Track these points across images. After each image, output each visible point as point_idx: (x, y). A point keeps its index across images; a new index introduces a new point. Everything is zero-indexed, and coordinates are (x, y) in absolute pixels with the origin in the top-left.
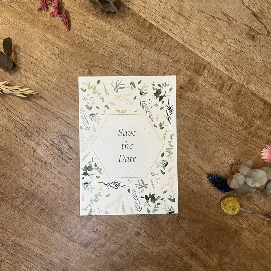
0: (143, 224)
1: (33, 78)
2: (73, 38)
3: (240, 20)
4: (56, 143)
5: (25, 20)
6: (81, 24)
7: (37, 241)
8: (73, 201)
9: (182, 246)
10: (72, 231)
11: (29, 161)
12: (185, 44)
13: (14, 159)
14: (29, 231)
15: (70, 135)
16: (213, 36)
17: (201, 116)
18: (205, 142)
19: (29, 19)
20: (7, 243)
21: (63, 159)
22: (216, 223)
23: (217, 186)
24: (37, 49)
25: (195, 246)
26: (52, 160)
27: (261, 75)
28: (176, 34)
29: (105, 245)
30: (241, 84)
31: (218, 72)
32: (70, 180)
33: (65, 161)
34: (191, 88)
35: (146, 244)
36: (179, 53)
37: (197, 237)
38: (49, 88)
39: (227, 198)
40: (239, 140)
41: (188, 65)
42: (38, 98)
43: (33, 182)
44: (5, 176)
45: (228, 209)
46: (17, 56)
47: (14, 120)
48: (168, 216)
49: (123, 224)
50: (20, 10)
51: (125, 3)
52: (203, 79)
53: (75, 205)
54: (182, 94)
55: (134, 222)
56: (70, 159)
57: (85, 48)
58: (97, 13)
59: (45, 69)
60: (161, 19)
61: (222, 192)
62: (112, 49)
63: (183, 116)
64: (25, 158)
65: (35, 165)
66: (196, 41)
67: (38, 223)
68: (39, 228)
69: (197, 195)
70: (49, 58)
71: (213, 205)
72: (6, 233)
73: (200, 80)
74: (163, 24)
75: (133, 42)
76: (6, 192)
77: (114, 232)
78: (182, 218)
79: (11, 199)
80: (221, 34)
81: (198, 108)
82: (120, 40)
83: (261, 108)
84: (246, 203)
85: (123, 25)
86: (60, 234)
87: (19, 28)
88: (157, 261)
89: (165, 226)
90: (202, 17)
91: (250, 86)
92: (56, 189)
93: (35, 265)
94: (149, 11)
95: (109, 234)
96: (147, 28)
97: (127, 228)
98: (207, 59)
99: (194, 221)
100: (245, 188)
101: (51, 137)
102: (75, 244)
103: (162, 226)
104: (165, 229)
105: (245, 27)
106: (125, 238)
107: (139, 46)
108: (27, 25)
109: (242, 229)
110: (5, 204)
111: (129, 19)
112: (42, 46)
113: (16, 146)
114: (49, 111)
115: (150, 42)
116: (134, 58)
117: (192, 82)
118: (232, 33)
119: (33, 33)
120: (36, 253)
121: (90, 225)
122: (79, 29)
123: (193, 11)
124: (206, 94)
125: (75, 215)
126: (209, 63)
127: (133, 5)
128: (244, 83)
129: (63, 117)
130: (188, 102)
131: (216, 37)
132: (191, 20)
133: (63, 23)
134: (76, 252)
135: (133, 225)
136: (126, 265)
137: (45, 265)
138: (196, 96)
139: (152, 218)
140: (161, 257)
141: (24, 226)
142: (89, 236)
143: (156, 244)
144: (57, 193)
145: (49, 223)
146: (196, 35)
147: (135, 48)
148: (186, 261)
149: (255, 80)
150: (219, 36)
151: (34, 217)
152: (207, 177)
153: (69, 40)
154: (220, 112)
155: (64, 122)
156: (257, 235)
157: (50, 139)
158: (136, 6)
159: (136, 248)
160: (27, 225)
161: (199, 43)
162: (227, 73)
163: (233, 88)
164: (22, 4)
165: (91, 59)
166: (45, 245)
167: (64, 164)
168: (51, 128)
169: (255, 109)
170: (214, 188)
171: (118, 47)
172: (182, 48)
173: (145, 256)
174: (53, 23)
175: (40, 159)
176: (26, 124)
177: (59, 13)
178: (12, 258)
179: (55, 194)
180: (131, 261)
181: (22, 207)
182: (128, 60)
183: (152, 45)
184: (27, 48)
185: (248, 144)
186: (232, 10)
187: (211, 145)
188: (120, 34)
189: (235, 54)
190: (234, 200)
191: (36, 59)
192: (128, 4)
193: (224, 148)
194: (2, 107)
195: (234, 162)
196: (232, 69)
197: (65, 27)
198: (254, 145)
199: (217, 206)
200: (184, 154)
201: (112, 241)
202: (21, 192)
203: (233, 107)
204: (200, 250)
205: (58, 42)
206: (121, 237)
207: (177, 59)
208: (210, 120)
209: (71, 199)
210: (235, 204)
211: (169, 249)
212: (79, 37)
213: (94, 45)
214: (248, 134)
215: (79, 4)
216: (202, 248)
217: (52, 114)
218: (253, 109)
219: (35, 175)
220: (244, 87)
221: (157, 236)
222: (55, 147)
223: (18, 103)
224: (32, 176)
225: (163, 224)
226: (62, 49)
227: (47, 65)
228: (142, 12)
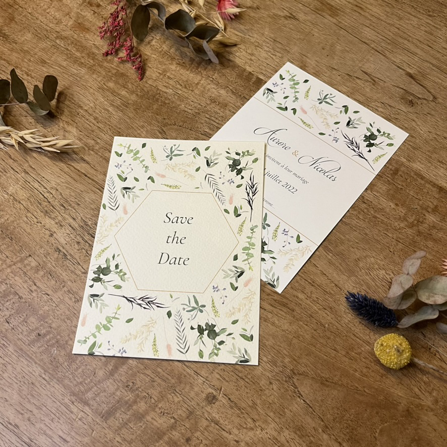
0: (224, 379)
1: (75, 133)
2: (145, 89)
3: (390, 81)
4: (90, 225)
5: (82, 65)
6: (159, 73)
7: (16, 396)
9: (298, 432)
10: (86, 382)
11: (39, 250)
13: (15, 245)
18: (343, 243)
19: (88, 64)
22: (367, 391)
24: (91, 98)
25: (325, 436)
26: (77, 251)
27: (429, 151)
29: (144, 416)
35: (226, 423)
37: (329, 416)
38: (97, 147)
40: (402, 243)
43: (35, 285)
45: (388, 351)
47: (32, 187)
48: (272, 368)
49: (185, 376)
50: (78, 54)
55: (207, 375)
57: (160, 101)
58: (183, 63)
59: (96, 122)
62: (199, 104)
64: (32, 245)
67: (26, 359)
68: (26, 369)
69: (330, 333)
70: (106, 109)
71: (359, 354)
75: (231, 98)
77: (166, 390)
78: (300, 374)
82: (213, 95)
83: (435, 197)
85: (218, 78)
87: (71, 74)
89: (267, 387)
90: (334, 74)
91: (413, 165)
92: (74, 300)
94: (257, 65)
95: (155, 393)
96: (253, 84)
97: (192, 385)
99: (324, 383)
101: (84, 216)
102: (87, 409)
103: (261, 387)
104: (266, 394)
106: (186, 406)
108: (84, 71)
109: (420, 408)
111: (228, 71)
112: (98, 95)
113: (23, 225)
114: (89, 178)
118: (379, 95)
119: (89, 80)
120: (7, 420)
121: (123, 373)
122: (155, 79)
123: (321, 67)
127: (236, 57)
134: (85, 427)
135: (204, 380)
142: (117, 396)
143: (246, 424)
144: (74, 308)
145: (46, 362)
147: (234, 107)
149: (420, 157)
150: (360, 98)
151: (22, 347)
152: (346, 298)
153: (139, 91)
154: (366, 197)
157: (81, 218)
158: (239, 58)
159: (205, 429)
165: (167, 115)
168: (87, 202)
169: (424, 198)
171: (209, 102)
175: (58, 248)
176: (48, 194)
179: (69, 309)
181: (4, 327)
186: (376, 70)
187: (353, 248)
188: (214, 88)
191: (86, 110)
194: (18, 167)
197: (135, 75)
198: (429, 252)
199: (368, 357)
201: (160, 408)
202: (10, 300)
203: (387, 192)
205: (123, 92)
206: (179, 402)
210: (401, 342)
211: (272, 438)
212: (153, 87)
213: (174, 99)
214: (417, 235)
215: (161, 52)
216: (339, 443)
217: (93, 182)
218: (421, 198)
219: (41, 273)
220: (402, 164)
221: (250, 406)
222: (86, 231)
223: (44, 163)
224: (37, 274)
225: (262, 382)
226: (126, 101)
227: (100, 118)
228: (248, 64)
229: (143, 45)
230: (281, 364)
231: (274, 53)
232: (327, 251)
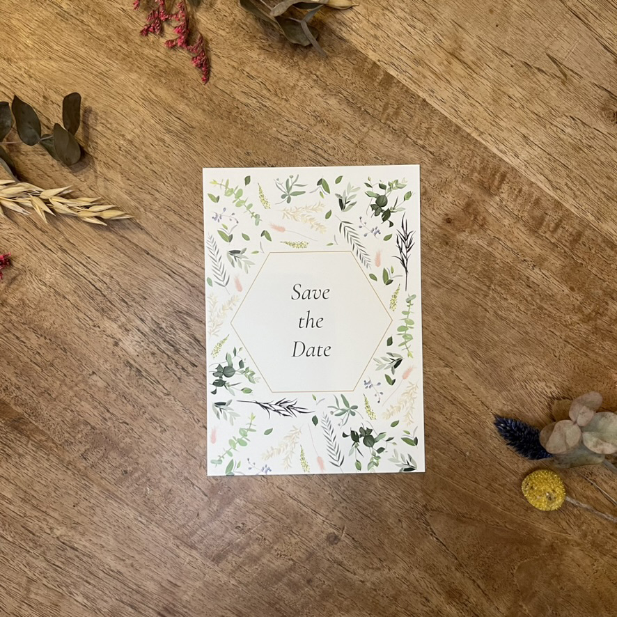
0: (347, 518)
1: (121, 183)
2: (214, 98)
3: (589, 75)
4: (164, 327)
5: (111, 53)
6: (233, 67)
7: (112, 542)
8: (195, 458)
9: (429, 571)
10: (190, 524)
11: (103, 364)
12: (462, 123)
13: (71, 358)
14: (96, 519)
15: (196, 312)
16: (526, 110)
17: (489, 287)
18: (496, 345)
19: (119, 51)
20: (46, 542)
21: (177, 364)
22: (507, 526)
23: (516, 443)
24: (134, 119)
25: (458, 574)
26: (153, 365)
28: (442, 101)
29: (259, 559)
30: (581, 221)
31: (533, 190)
32: (191, 412)
33: (183, 369)
34: (471, 223)
35: (351, 563)
36: (448, 144)
37: (463, 554)
38: (156, 206)
39: (537, 472)
40: (572, 345)
41: (466, 172)
42: (130, 227)
43: (108, 411)
44: (50, 395)
45: (538, 497)
46: (89, 133)
47: (76, 273)
48: (402, 504)
49: (302, 516)
50: (101, 31)
51: (333, 27)
52: (499, 203)
53: (198, 467)
54: (448, 235)
55: (327, 514)
56: (194, 365)
57: (239, 121)
58: (270, 45)
59: (148, 163)
60: (412, 65)
61: (527, 458)
62: (299, 126)
63: (448, 283)
64: (94, 358)
65: (116, 375)
66: (487, 118)
67: (116, 501)
68: (118, 512)
69: (470, 462)
70: (159, 139)
71: (504, 485)
72: (45, 520)
73: (491, 207)
74: (416, 76)
75: (346, 114)
76: (49, 429)
77: (282, 531)
78: (434, 510)
79: (59, 446)
80: (544, 106)
81: (484, 269)
82: (319, 109)
84: (578, 486)
85: (326, 76)
86: (161, 529)
87: (97, 71)
88: (373, 602)
89: (396, 525)
90: (504, 64)
91: (603, 226)
92: (159, 429)
93: (103, 594)
94: (385, 47)
95: (269, 535)
96: (379, 84)
97: (310, 525)
98: (509, 159)
99: (460, 519)
100: (579, 452)
101: (155, 315)
102: (194, 553)
103: (388, 525)
104: (393, 533)
105: (599, 91)
106: (305, 547)
107: (358, 124)
108: (115, 66)
109: (566, 542)
110: (46, 457)
111: (339, 61)
112: (145, 113)
113: (76, 330)
114: (152, 256)
115: (385, 116)
116: (346, 148)
117: (474, 210)
118: (569, 104)
119: (127, 84)
120: (107, 567)
121: (230, 513)
122: (227, 78)
123: (485, 50)
124: (502, 238)
125: (196, 488)
126: (513, 169)
127: (352, 32)
128: (591, 218)
129: (183, 273)
130: (462, 253)
131: (531, 111)
132: (478, 70)
133: (194, 65)
134: (195, 571)
135: (324, 519)
136: (302, 607)
137: (126, 594)
138: (480, 242)
139: (367, 506)
140: (381, 594)
141: (84, 507)
142: (226, 538)
143: (372, 564)
144: (161, 440)
145: (140, 504)
146: (489, 103)
147: (350, 128)
148: (436, 607)
149: (615, 212)
150: (540, 109)
151: (108, 487)
152: (494, 424)
154: (532, 279)
155: (184, 284)
156: (599, 558)
157: (152, 319)
158: (358, 34)
159: (327, 570)
160: (90, 505)
161: (493, 123)
162: (551, 193)
163: (564, 228)
164: (105, 16)
165: (252, 146)
166: (128, 552)
167: (178, 374)
168: (156, 294)
169: (611, 277)
170: (508, 448)
171: (312, 122)
172: (456, 132)
173: (347, 589)
174: (171, 62)
175: (128, 362)
176: (100, 284)
177: (187, 42)
178: (54, 575)
179: (155, 441)
180: (315, 599)
181: (82, 465)
182: (332, 154)
183: (389, 122)
184: (111, 115)
185: (591, 354)
186: (571, 53)
187: (508, 352)
188: (319, 95)
189: (573, 152)
190: (553, 479)
191: (131, 142)
192: (340, 29)
193: (535, 359)
194: (51, 243)
195: (557, 393)
196: (564, 184)
197: (196, 72)
198: (605, 356)
199: (513, 488)
200: (447, 368)
201: (276, 550)
202: (81, 431)
203: (562, 269)
204: (469, 584)
205: (181, 106)
206: (297, 543)
207: (443, 157)
208: (508, 297)
209: (191, 453)
210: (555, 488)
211: (400, 577)
212: (227, 96)
213: (259, 117)
214: (593, 333)
215: (232, 24)
216: (473, 580)
217: (159, 263)
218: (606, 277)
219: (113, 396)
220: (588, 226)
221: (375, 546)
222: (162, 337)
223: (87, 235)
224: (108, 397)
225: (391, 520)
226: (187, 122)
227: (154, 155)
228: (371, 47)
229: (201, 10)
230: (413, 500)
231: (412, 23)
232: (474, 358)
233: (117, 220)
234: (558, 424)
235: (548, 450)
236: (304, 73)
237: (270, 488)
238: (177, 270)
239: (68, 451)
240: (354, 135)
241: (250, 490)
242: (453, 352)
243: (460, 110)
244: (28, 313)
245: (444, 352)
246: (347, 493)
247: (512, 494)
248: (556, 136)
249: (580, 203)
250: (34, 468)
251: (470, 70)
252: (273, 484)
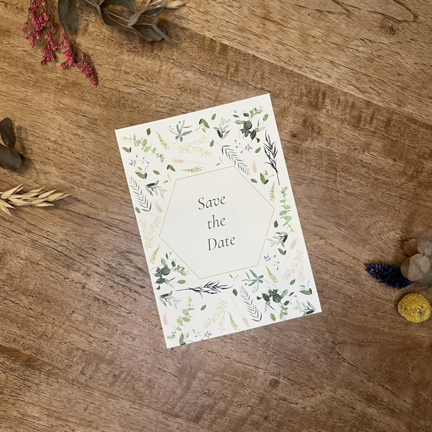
0: (280, 365)
1: (56, 173)
2: (105, 95)
3: (365, 6)
4: (115, 266)
5: (25, 84)
6: (113, 69)
8: (161, 353)
9: (349, 388)
10: (170, 400)
11: (78, 304)
12: (285, 65)
13: (54, 306)
14: (103, 415)
15: (133, 249)
16: (327, 43)
17: (335, 175)
18: (352, 215)
19: (30, 80)
21: (130, 290)
22: (396, 340)
23: (385, 280)
24: (53, 125)
25: (370, 384)
26: (114, 295)
27: (418, 88)
28: (267, 53)
29: (226, 412)
30: (388, 110)
31: (348, 98)
32: (149, 321)
33: (135, 292)
34: (310, 133)
35: (292, 397)
36: (279, 82)
37: (370, 368)
38: (85, 182)
39: (406, 296)
40: (406, 199)
41: (297, 98)
42: (71, 202)
43: (91, 336)
44: (46, 336)
45: (412, 314)
46: (24, 144)
47: (42, 245)
48: (316, 345)
49: (248, 373)
50: (13, 70)
51: (176, 22)
52: (326, 113)
53: (165, 358)
54: (297, 146)
55: (265, 366)
56: (143, 287)
57: (127, 107)
58: (134, 47)
59: (71, 153)
60: (238, 34)
61: (396, 288)
62: (170, 98)
63: (306, 180)
64: (71, 301)
65: (89, 309)
66: (302, 56)
67: (113, 398)
68: (118, 406)
69: (357, 302)
70: (75, 135)
71: (385, 312)
72: (67, 425)
73: (322, 117)
74: (243, 40)
75: (201, 81)
76: (53, 361)
77: (236, 387)
78: (340, 343)
79: (63, 370)
80: (339, 36)
81: (328, 163)
82: (181, 82)
83: (429, 140)
85: (180, 58)
86: (151, 409)
87: (18, 99)
88: (315, 420)
89: (316, 361)
90: (303, 15)
91: (404, 109)
92: (130, 339)
94: (216, 26)
95: (229, 393)
96: (219, 53)
97: (256, 378)
98: (325, 81)
99: (361, 345)
101: (105, 259)
102: (179, 420)
103: (311, 363)
104: (316, 367)
105: (375, 15)
106: (257, 394)
107: (211, 85)
108: (30, 92)
110: (55, 380)
111: (186, 45)
112: (59, 119)
113: (52, 285)
114: (92, 218)
115: (229, 74)
116: (208, 105)
117: (310, 123)
118: (357, 30)
119: (41, 102)
121: (196, 385)
122: (111, 79)
123: (287, 9)
124: (335, 138)
125: (168, 374)
126: (330, 87)
127: (189, 22)
128: (394, 106)
129: (117, 224)
130: (310, 156)
131: (331, 43)
132: (285, 24)
133: (85, 76)
135: (264, 371)
138: (320, 145)
139: (292, 353)
140: (320, 413)
141: (92, 409)
142: (199, 403)
143: (307, 394)
144: (134, 346)
145: (131, 396)
146: (300, 45)
147: (207, 90)
148: (361, 412)
149: (410, 97)
150: (337, 39)
151: (105, 390)
152: (366, 270)
153: (100, 100)
154: (364, 161)
155: (120, 231)
157: (104, 262)
158: (194, 22)
159: (277, 406)
160: (96, 406)
161: (307, 58)
162: (362, 96)
163: (377, 118)
164: (14, 59)
167: (133, 297)
168: (102, 244)
169: (420, 144)
170: (381, 285)
171: (179, 93)
172: (282, 72)
173: (294, 416)
174: (68, 78)
175: (96, 298)
176: (61, 248)
177: (75, 61)
179: (130, 348)
180: (274, 430)
181: (82, 379)
183: (233, 78)
184: (37, 127)
185: (421, 202)
187: (362, 217)
188: (179, 72)
189: (368, 63)
190: (419, 298)
191: (55, 142)
192: (181, 22)
193: (383, 217)
194: (18, 228)
195: (404, 236)
196: (368, 88)
197: (88, 80)
199: (392, 312)
200: (322, 240)
201: (236, 402)
202: (76, 355)
203: (384, 148)
204: (380, 389)
205: (84, 107)
206: (250, 393)
207: (278, 92)
208: (351, 178)
209: (158, 350)
210: (422, 305)
211: (330, 397)
212: (114, 91)
213: (141, 99)
214: (418, 187)
215: (104, 39)
216: (382, 386)
217: (98, 222)
218: (417, 145)
219: (92, 324)
220: (394, 112)
221: (306, 380)
222: (115, 274)
223: (42, 216)
224: (88, 326)
225: (312, 359)
226: (91, 117)
227: (74, 147)
228: (205, 29)
229: (80, 36)
230: (323, 340)
231: (230, 4)
233: (61, 199)
234: (411, 259)
235: (410, 279)
236: (164, 60)
237: (220, 360)
238: (112, 223)
239: (70, 372)
240: (211, 94)
241: (206, 365)
242: (323, 227)
243: (281, 55)
244: (15, 282)
245: (317, 229)
246: (275, 348)
247: (393, 317)
248: (353, 55)
249: (384, 98)
250: (50, 391)
251: (280, 26)
252: (221, 356)
